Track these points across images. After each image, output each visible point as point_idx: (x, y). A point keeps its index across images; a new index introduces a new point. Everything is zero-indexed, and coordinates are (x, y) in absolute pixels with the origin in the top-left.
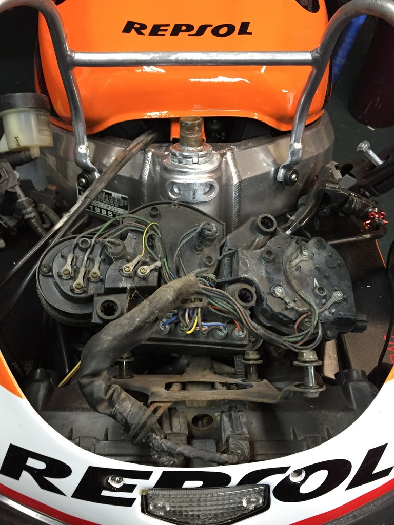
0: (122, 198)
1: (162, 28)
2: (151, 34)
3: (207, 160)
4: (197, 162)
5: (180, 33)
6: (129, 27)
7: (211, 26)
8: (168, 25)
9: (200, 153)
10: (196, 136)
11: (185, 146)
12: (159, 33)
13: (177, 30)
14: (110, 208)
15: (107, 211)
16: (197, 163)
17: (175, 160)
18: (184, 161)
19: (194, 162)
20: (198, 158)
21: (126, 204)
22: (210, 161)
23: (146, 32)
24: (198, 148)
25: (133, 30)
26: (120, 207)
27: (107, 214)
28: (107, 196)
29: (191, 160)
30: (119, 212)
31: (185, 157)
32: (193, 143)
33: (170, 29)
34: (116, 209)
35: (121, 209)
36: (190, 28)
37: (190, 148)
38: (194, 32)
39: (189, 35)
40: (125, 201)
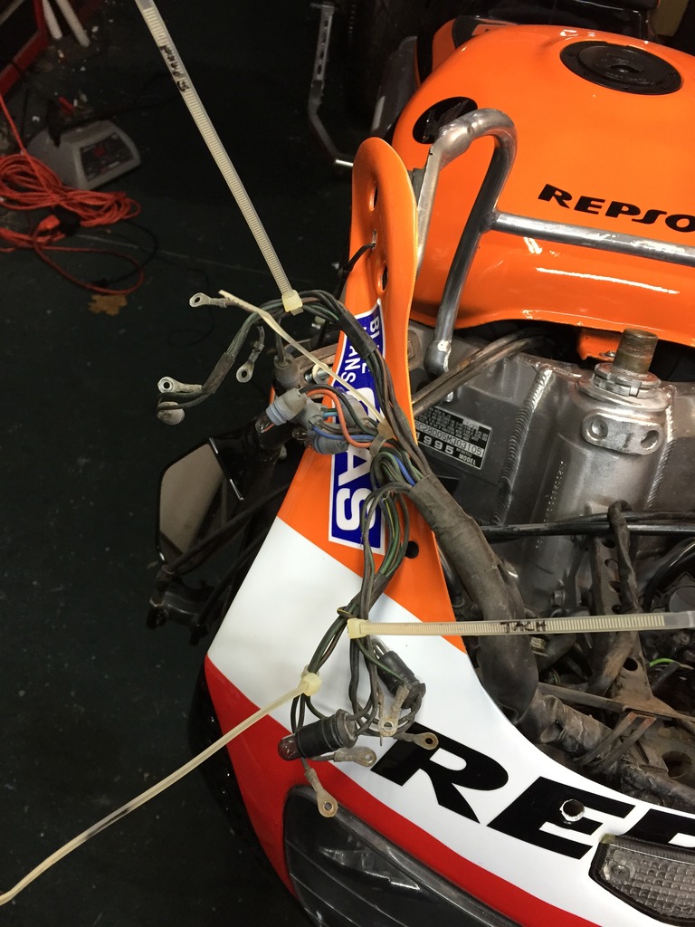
0: (481, 429)
1: (593, 203)
2: (579, 207)
3: (651, 395)
4: (635, 394)
5: (620, 215)
6: (547, 193)
7: (665, 213)
8: (603, 201)
9: (644, 383)
10: (643, 357)
11: (622, 368)
12: (590, 209)
13: (615, 210)
14: (453, 440)
15: (445, 444)
16: (636, 396)
17: (600, 384)
18: (616, 388)
19: (631, 393)
20: (640, 388)
21: (484, 439)
22: (655, 399)
23: (572, 203)
24: (641, 376)
25: (553, 197)
26: (471, 441)
27: (444, 449)
28: (453, 422)
29: (628, 389)
30: (466, 449)
31: (620, 383)
32: (636, 366)
33: (606, 206)
34: (463, 444)
35: (472, 445)
36: (633, 210)
37: (630, 373)
38: (641, 216)
39: (633, 220)
40: (485, 435)
